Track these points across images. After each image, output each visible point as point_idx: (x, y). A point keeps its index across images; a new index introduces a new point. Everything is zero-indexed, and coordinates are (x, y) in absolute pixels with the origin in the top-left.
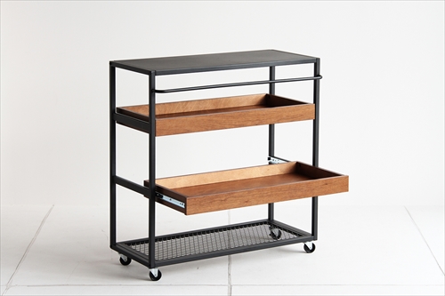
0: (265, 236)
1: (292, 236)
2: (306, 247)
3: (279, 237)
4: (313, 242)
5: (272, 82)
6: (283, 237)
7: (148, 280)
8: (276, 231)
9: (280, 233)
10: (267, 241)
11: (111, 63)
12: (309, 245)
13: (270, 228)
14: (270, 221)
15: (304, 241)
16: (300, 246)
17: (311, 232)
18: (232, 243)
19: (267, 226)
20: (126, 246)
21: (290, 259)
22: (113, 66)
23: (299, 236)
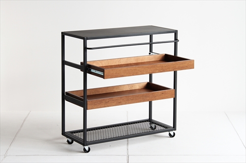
0: (147, 128)
1: (162, 128)
2: (170, 134)
3: (155, 128)
4: (174, 131)
5: (151, 44)
6: (157, 129)
7: (83, 152)
8: (153, 126)
9: (155, 127)
10: (148, 131)
11: (62, 33)
12: (172, 133)
13: (150, 124)
14: (150, 120)
15: (169, 131)
16: (167, 134)
17: (172, 126)
18: (129, 131)
19: (148, 123)
20: (70, 134)
21: (161, 141)
22: (63, 34)
23: (166, 128)
